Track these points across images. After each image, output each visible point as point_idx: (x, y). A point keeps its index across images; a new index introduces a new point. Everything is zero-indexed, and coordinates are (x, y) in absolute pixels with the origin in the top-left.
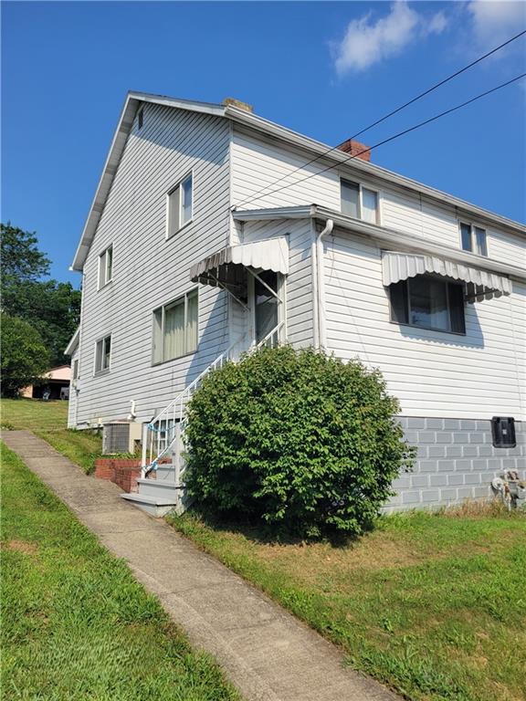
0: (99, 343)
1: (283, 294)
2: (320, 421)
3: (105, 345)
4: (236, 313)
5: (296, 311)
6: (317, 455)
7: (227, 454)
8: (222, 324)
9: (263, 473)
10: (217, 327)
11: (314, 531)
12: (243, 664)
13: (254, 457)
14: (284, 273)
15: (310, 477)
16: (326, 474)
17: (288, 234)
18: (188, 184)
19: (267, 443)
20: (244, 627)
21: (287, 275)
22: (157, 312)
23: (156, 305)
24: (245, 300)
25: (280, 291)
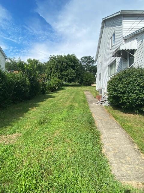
0: (100, 74)
1: (135, 55)
2: (136, 84)
3: (101, 74)
4: (124, 62)
5: (139, 59)
6: (135, 93)
7: (113, 93)
8: (121, 66)
9: (121, 97)
10: (120, 66)
11: (137, 112)
12: (106, 135)
13: (119, 94)
14: (135, 49)
15: (133, 98)
16: (138, 98)
17: (137, 38)
18: (114, 35)
19: (121, 90)
20: (110, 128)
21: (137, 50)
22: (109, 66)
23: (108, 65)
24: (126, 59)
25: (135, 54)
